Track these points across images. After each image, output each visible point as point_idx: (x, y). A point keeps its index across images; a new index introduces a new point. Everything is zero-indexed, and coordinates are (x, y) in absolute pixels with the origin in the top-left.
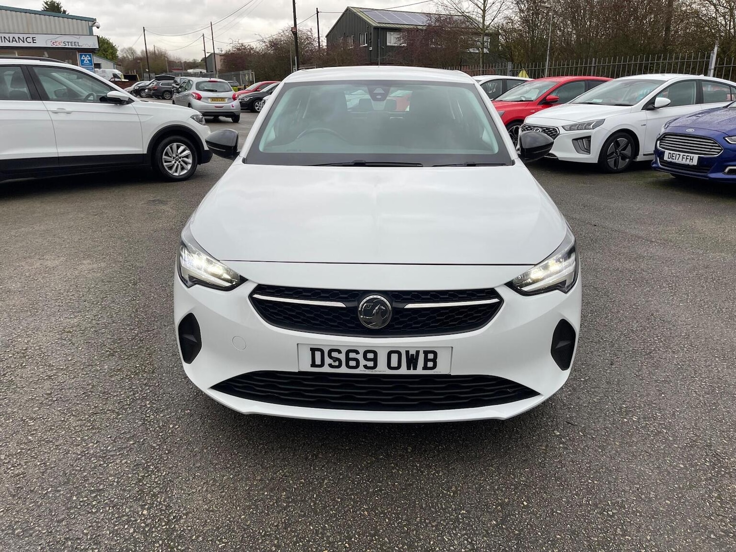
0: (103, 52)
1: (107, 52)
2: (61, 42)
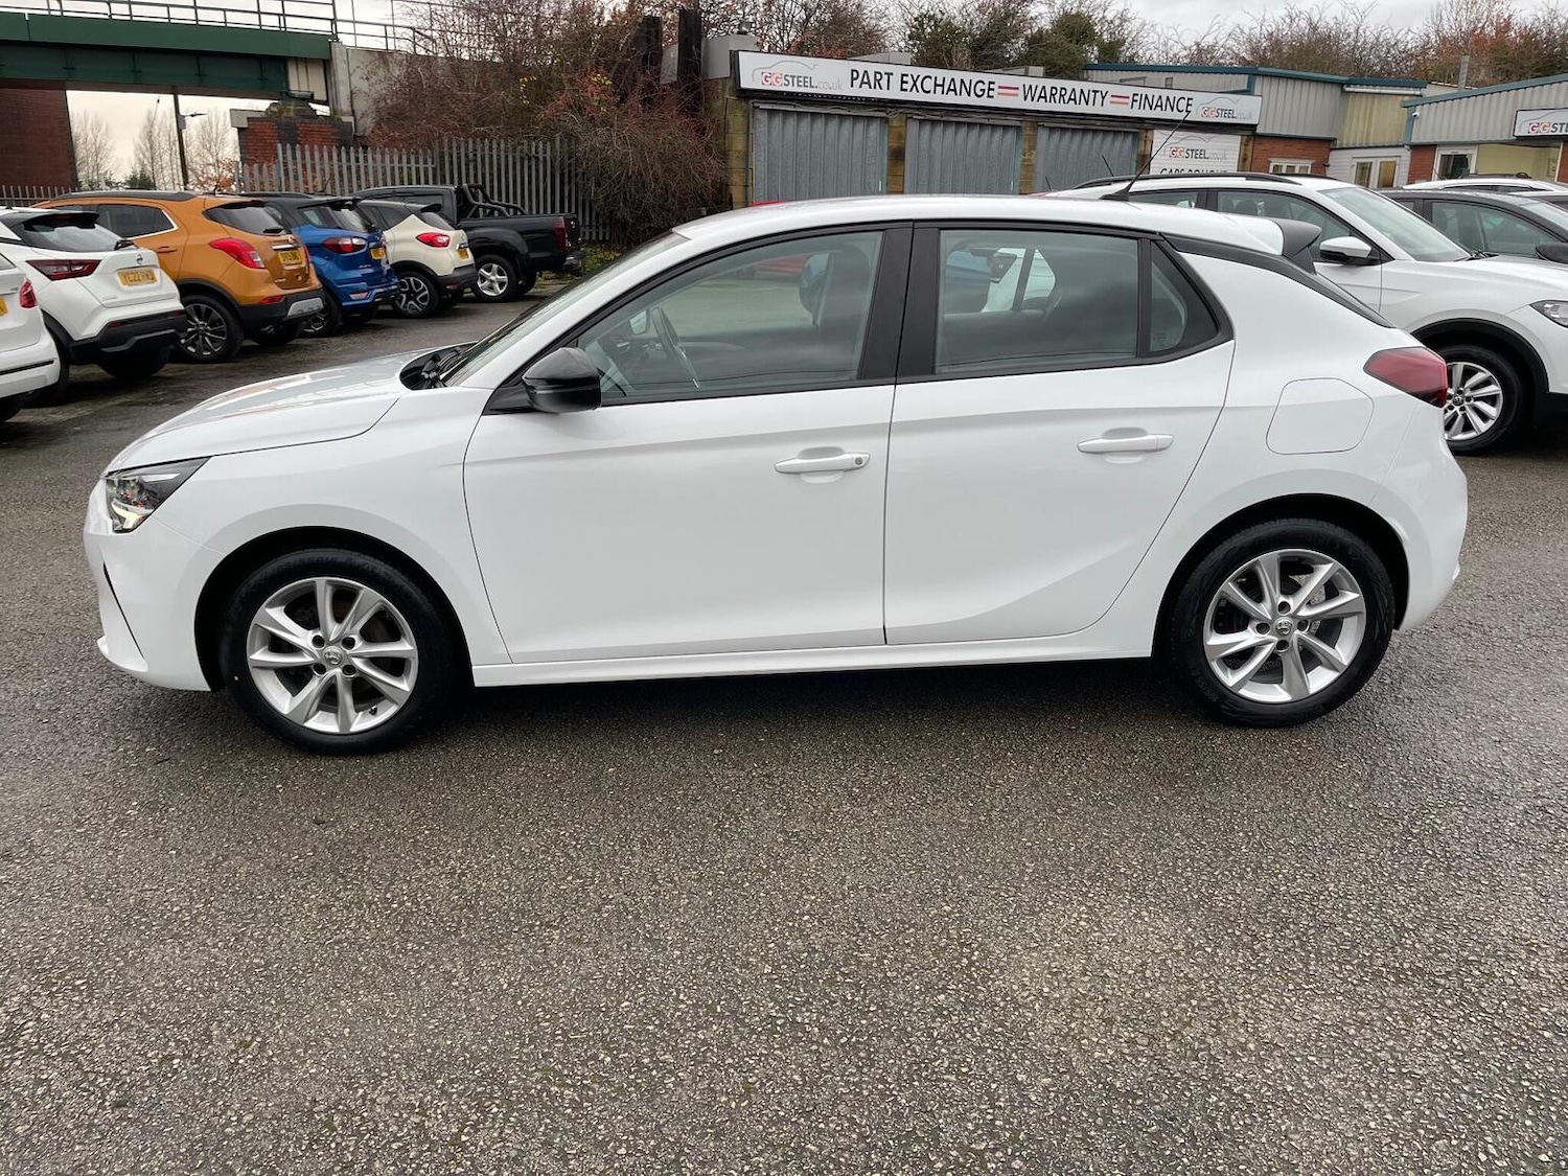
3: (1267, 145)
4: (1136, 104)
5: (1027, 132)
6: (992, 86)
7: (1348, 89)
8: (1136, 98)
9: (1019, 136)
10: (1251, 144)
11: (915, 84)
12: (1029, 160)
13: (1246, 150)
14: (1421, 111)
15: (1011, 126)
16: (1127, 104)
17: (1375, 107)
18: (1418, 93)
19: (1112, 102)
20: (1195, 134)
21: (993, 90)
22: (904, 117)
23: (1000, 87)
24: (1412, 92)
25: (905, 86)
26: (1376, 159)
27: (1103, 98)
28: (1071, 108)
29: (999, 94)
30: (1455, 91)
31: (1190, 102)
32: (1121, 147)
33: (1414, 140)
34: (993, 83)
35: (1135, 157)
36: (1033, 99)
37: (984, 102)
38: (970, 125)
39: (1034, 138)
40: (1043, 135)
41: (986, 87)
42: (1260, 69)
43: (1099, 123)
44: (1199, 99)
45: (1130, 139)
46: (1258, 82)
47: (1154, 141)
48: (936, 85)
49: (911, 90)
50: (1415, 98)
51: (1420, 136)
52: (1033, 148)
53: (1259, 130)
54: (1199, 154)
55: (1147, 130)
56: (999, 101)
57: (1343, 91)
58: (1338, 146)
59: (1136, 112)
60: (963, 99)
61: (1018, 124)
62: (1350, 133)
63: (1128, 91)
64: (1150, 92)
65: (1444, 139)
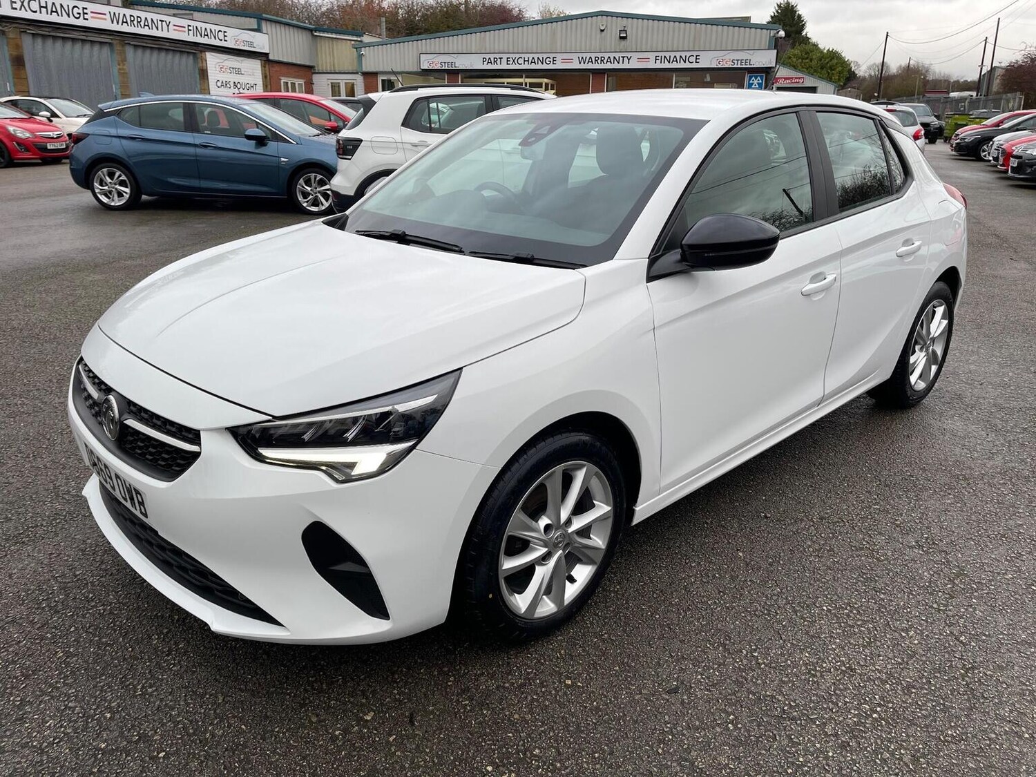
0: (829, 71)
1: (834, 70)
2: (729, 60)
3: (277, 68)
4: (191, 33)
5: (118, 47)
6: (85, 11)
7: (315, 34)
8: (190, 28)
9: (112, 50)
10: (267, 66)
11: (22, 5)
12: (123, 69)
13: (265, 71)
14: (365, 51)
15: (107, 43)
16: (185, 32)
17: (335, 47)
18: (359, 39)
19: (174, 30)
20: (232, 57)
21: (87, 14)
22: (18, 30)
23: (92, 12)
24: (356, 39)
25: (14, 5)
26: (342, 80)
27: (168, 26)
28: (146, 31)
29: (92, 17)
30: (381, 40)
31: (226, 34)
32: (186, 62)
33: (364, 70)
34: (86, 9)
35: (197, 71)
36: (118, 23)
37: (81, 22)
38: (74, 40)
39: (123, 53)
40: (130, 51)
41: (81, 11)
42: (264, 15)
43: (168, 44)
44: (231, 32)
45: (191, 57)
46: (264, 24)
47: (208, 60)
48: (41, 7)
49: (20, 10)
50: (357, 43)
51: (368, 66)
52: (124, 60)
53: (271, 57)
54: (237, 71)
55: (201, 52)
56: (92, 23)
57: (313, 35)
58: (317, 71)
59: (191, 38)
60: (64, 20)
61: (110, 41)
62: (323, 62)
63: (185, 22)
64: (199, 25)
65: (381, 70)
